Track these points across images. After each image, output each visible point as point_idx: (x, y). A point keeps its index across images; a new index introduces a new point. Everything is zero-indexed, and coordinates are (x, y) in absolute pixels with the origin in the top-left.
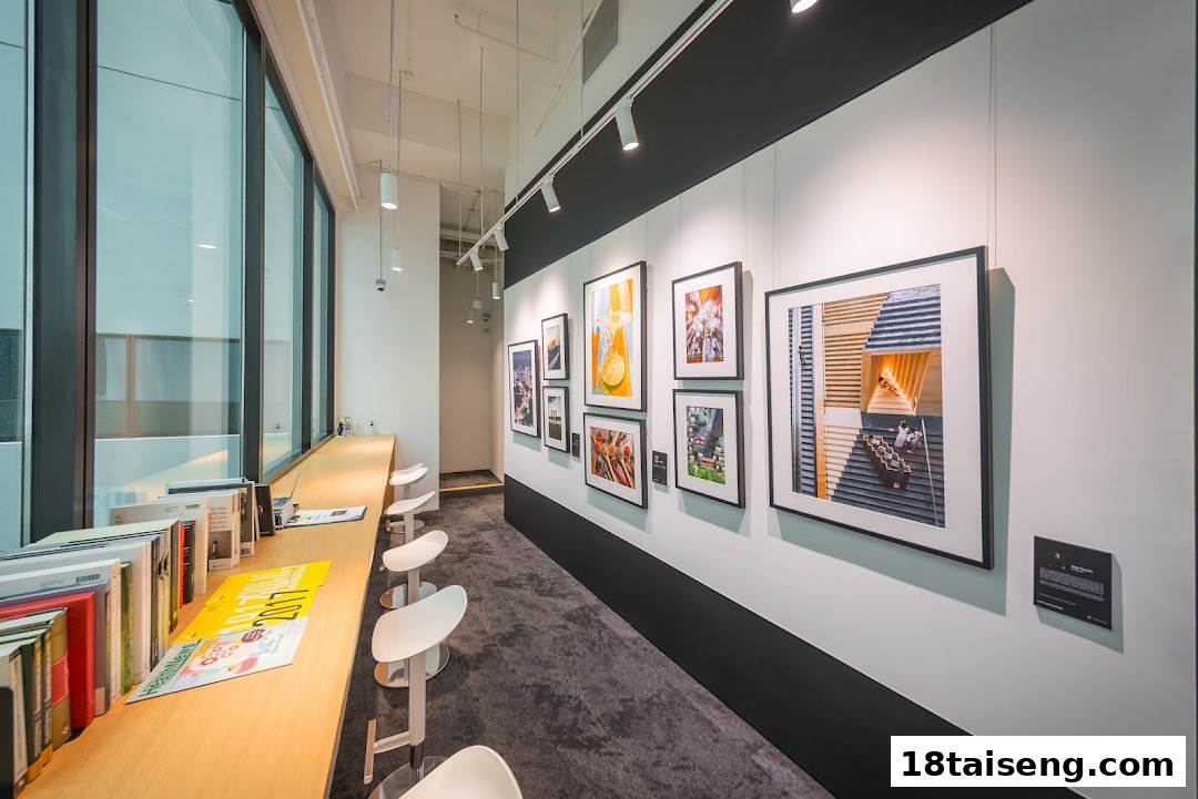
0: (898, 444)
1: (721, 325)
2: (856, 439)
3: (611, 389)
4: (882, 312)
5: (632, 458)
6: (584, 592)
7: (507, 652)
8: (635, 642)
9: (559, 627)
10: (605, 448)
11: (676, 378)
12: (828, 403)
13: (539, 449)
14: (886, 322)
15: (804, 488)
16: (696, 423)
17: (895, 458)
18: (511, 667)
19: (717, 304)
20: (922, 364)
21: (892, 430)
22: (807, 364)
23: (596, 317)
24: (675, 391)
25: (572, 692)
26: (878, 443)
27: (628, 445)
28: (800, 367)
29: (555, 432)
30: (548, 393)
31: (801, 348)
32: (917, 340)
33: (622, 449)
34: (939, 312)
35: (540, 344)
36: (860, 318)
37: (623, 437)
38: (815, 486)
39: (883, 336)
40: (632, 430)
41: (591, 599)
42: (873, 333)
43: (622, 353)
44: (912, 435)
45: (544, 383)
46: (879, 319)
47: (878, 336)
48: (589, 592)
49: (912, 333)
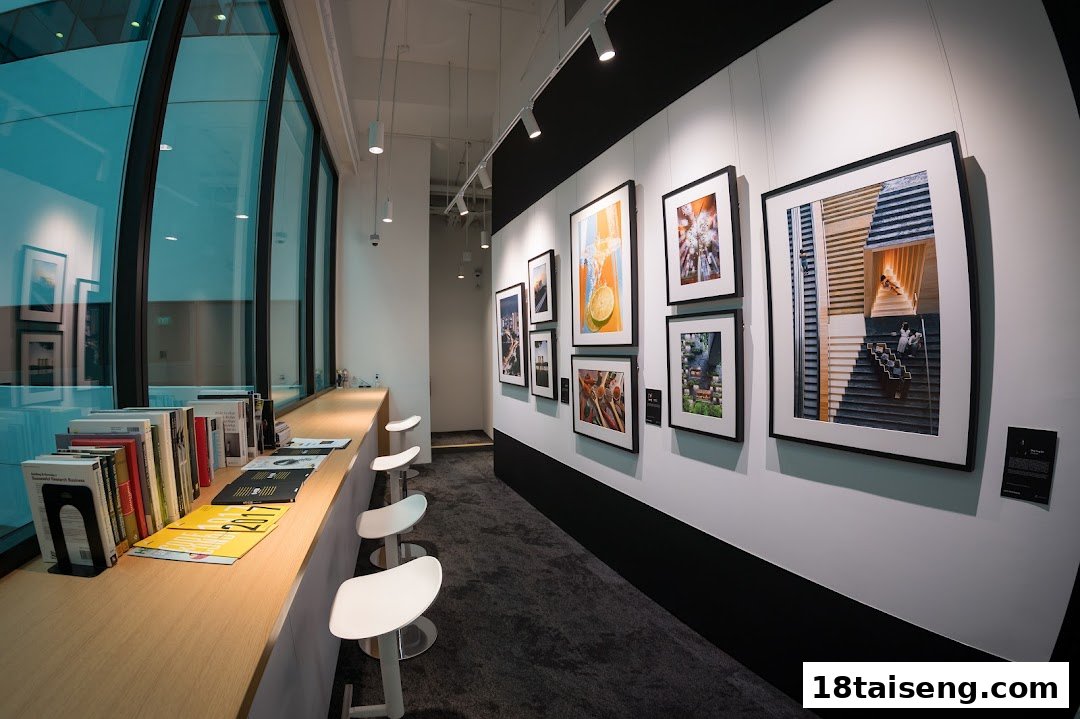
0: (901, 349)
1: (716, 237)
2: (859, 348)
3: (600, 325)
4: (880, 204)
5: (623, 399)
6: (571, 542)
7: (491, 589)
8: (621, 587)
9: (544, 570)
10: (594, 390)
11: (669, 304)
12: (832, 312)
13: (526, 399)
14: (884, 214)
15: (806, 411)
16: (692, 351)
17: (897, 366)
18: (493, 600)
19: (712, 215)
20: (920, 258)
21: (894, 334)
22: (809, 270)
23: (583, 249)
24: (668, 319)
25: (553, 625)
26: (881, 350)
27: (619, 385)
28: (802, 274)
29: (542, 380)
30: (534, 338)
31: (801, 252)
32: (914, 231)
33: (612, 390)
34: (929, 200)
35: (527, 287)
36: (859, 213)
37: (612, 376)
38: (818, 409)
39: (882, 229)
40: (623, 367)
41: (578, 548)
42: (873, 227)
43: (610, 285)
44: (913, 336)
45: (532, 328)
46: (877, 212)
47: (877, 230)
48: (576, 543)
49: (908, 224)
